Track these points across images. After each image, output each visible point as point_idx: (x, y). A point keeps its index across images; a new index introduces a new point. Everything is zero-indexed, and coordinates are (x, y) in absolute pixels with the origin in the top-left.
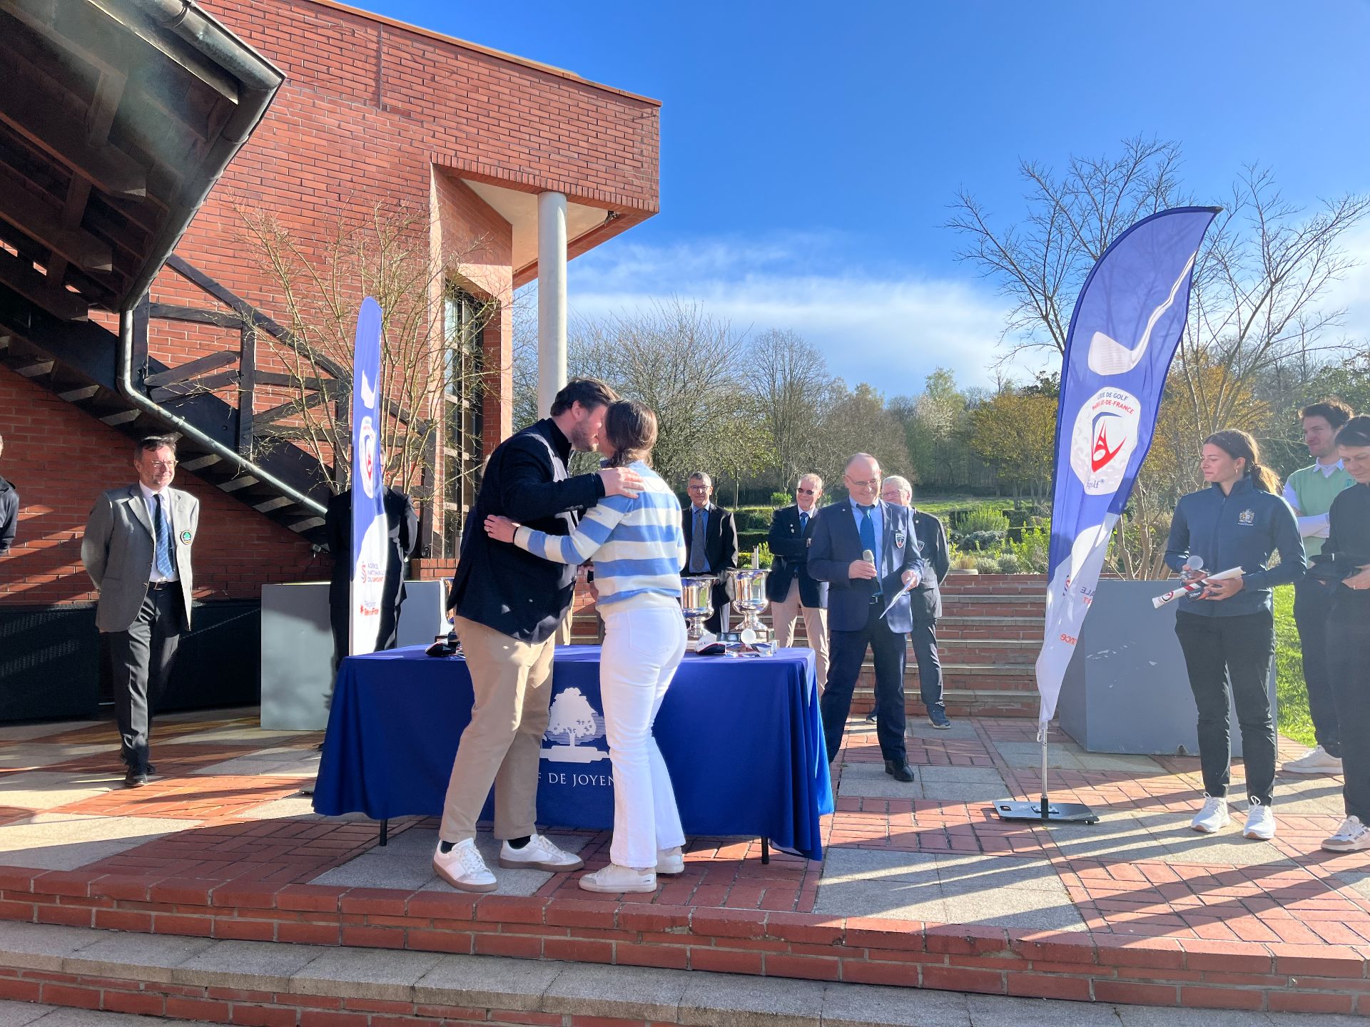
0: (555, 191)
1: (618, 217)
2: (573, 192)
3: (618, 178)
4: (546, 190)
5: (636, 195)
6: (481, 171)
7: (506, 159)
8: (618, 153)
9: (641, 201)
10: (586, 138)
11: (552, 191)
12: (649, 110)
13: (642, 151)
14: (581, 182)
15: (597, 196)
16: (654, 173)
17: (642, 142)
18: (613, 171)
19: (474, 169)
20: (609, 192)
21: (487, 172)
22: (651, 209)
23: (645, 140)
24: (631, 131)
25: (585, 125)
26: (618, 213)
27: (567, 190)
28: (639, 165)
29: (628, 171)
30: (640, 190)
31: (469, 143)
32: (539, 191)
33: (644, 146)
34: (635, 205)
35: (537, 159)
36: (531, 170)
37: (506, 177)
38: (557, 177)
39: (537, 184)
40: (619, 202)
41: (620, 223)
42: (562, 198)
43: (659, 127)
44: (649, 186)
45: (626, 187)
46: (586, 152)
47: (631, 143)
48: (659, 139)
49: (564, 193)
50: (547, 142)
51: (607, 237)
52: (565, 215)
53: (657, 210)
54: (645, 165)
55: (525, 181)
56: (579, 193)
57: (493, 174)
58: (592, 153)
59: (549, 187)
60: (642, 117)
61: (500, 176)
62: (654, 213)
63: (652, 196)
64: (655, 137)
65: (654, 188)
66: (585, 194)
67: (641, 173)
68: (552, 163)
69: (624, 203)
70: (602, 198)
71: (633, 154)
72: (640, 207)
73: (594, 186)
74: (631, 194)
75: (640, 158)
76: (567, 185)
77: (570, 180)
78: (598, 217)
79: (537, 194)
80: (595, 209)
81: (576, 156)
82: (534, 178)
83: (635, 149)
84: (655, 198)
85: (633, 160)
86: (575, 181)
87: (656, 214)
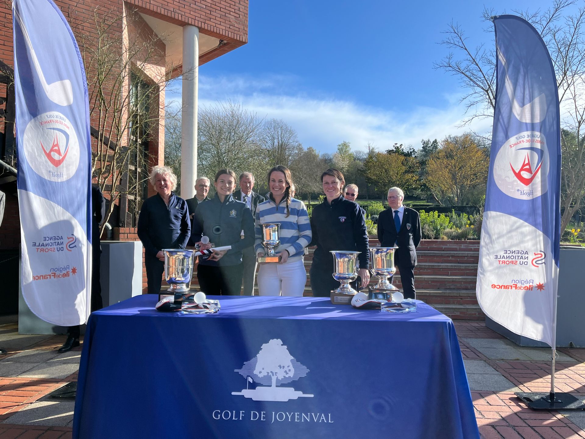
0: (193, 25)
1: (225, 44)
2: (203, 26)
3: (226, 22)
4: (188, 24)
5: (236, 32)
6: (151, 8)
7: (166, 3)
8: (227, 8)
9: (238, 36)
11: (191, 25)
13: (239, 8)
14: (207, 22)
15: (215, 31)
16: (246, 22)
17: (239, 4)
18: (224, 17)
20: (222, 29)
21: (155, 10)
22: (244, 41)
23: (241, 3)
26: (225, 42)
27: (200, 25)
28: (238, 16)
29: (232, 19)
30: (238, 30)
32: (184, 24)
33: (240, 6)
34: (235, 38)
35: (183, 6)
36: (179, 12)
37: (166, 14)
38: (194, 17)
39: (183, 20)
40: (227, 35)
41: (226, 48)
42: (197, 30)
44: (243, 28)
45: (231, 27)
46: (209, 5)
47: (234, 4)
48: (248, 3)
49: (198, 27)
51: (218, 55)
52: (198, 39)
53: (246, 41)
54: (241, 17)
55: (177, 17)
56: (206, 28)
58: (213, 6)
59: (190, 22)
62: (245, 43)
63: (244, 34)
64: (246, 2)
65: (245, 29)
66: (209, 29)
67: (238, 20)
68: (192, 9)
69: (230, 36)
70: (218, 32)
71: (235, 9)
72: (238, 39)
73: (214, 24)
74: (233, 31)
75: (238, 12)
76: (200, 23)
77: (201, 20)
78: (215, 43)
79: (183, 26)
80: (214, 38)
81: (205, 7)
82: (182, 16)
83: (236, 7)
84: (245, 35)
85: (235, 13)
86: (204, 21)
87: (247, 43)
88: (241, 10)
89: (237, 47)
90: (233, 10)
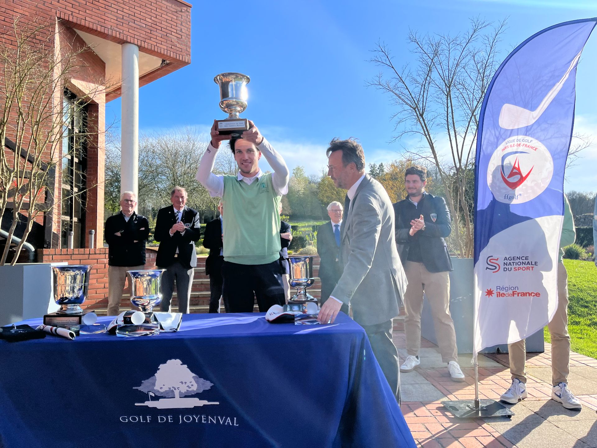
0: (132, 43)
1: (168, 64)
2: (143, 45)
3: (168, 42)
4: (127, 42)
5: (178, 52)
6: (87, 25)
7: (103, 21)
8: (168, 28)
9: (181, 56)
10: (150, 17)
11: (130, 43)
12: (185, 8)
13: (181, 29)
14: (147, 41)
15: (156, 50)
16: (188, 43)
17: (181, 24)
18: (165, 37)
19: (83, 23)
20: (163, 48)
21: (91, 26)
22: (186, 61)
23: (183, 24)
24: (175, 18)
25: (150, 10)
26: (168, 62)
27: (139, 44)
28: (180, 36)
29: (174, 39)
30: (180, 50)
31: (81, 9)
32: (123, 42)
33: (182, 27)
34: (178, 58)
35: (122, 24)
36: (118, 29)
37: (102, 31)
38: (133, 35)
39: (121, 37)
40: (169, 55)
41: (168, 68)
42: (136, 48)
43: (190, 18)
44: (185, 49)
45: (173, 47)
46: (150, 24)
47: (175, 24)
48: (191, 25)
49: (137, 45)
50: (128, 15)
51: (161, 76)
52: (137, 58)
54: (183, 37)
55: (114, 35)
56: (146, 46)
57: (95, 28)
58: (153, 25)
59: (129, 40)
60: (181, 11)
61: (99, 29)
62: (188, 63)
64: (188, 23)
65: (188, 50)
66: (149, 47)
67: (181, 41)
68: (131, 27)
69: (172, 55)
70: (159, 51)
71: (177, 30)
72: (181, 59)
73: (155, 44)
74: (176, 51)
75: (180, 33)
76: (139, 42)
77: (141, 39)
78: (157, 63)
79: (122, 44)
80: (155, 58)
81: (144, 26)
82: (120, 34)
83: (178, 28)
84: (188, 55)
85: (177, 33)
86: (144, 40)
87: (189, 64)
88: (183, 30)
89: (180, 68)
90: (175, 31)
